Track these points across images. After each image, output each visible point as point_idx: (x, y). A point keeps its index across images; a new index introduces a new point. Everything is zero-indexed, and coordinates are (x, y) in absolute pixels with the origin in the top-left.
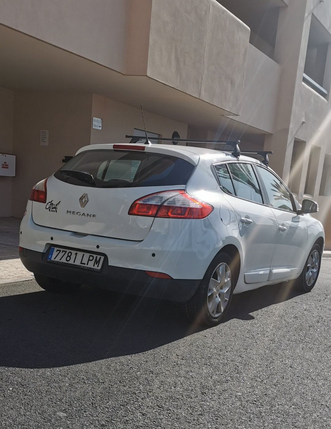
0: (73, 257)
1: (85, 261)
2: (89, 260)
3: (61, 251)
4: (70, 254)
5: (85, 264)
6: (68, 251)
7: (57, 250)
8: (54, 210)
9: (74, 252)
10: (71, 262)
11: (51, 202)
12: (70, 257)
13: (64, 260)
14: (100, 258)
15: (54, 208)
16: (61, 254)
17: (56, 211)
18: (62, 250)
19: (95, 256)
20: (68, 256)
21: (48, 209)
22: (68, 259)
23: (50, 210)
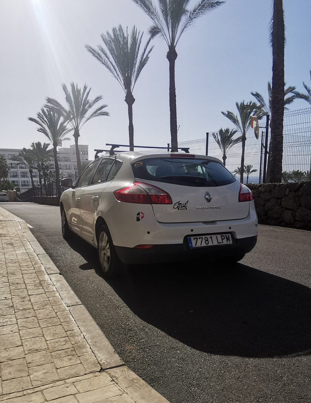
0: (210, 240)
1: (220, 240)
2: (222, 239)
3: (198, 239)
4: (206, 239)
5: (221, 243)
6: (204, 237)
7: (194, 239)
8: (184, 208)
9: (208, 237)
10: (210, 244)
11: (179, 202)
12: (207, 240)
13: (204, 244)
14: (228, 235)
15: (184, 207)
16: (199, 241)
17: (186, 209)
18: (198, 237)
19: (224, 235)
20: (206, 241)
21: (177, 208)
22: (207, 242)
23: (180, 209)
